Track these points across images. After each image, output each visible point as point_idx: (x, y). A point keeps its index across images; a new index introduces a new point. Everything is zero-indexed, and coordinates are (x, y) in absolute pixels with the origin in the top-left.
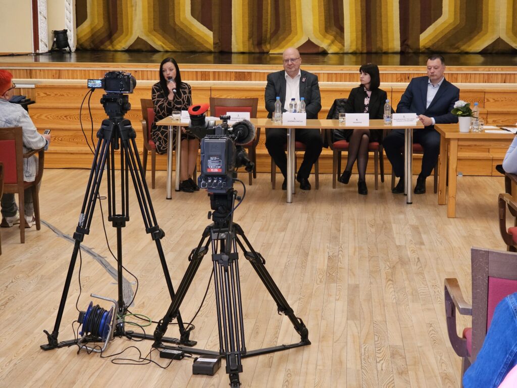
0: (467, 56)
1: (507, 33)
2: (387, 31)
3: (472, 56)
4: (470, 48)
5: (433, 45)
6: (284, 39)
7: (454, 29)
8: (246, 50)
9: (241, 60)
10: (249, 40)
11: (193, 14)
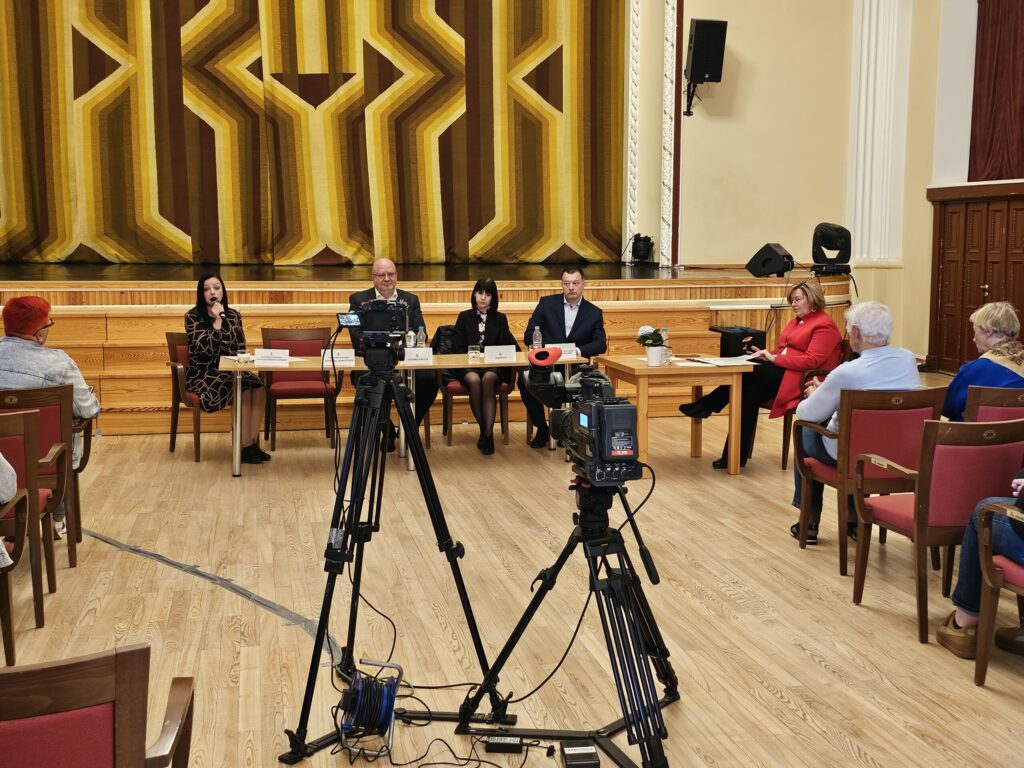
0: (528, 267)
1: (573, 239)
2: (428, 237)
3: (534, 267)
4: (530, 258)
5: (486, 254)
6: (293, 246)
7: (511, 233)
8: (240, 260)
9: (234, 275)
10: (243, 248)
11: (162, 212)
